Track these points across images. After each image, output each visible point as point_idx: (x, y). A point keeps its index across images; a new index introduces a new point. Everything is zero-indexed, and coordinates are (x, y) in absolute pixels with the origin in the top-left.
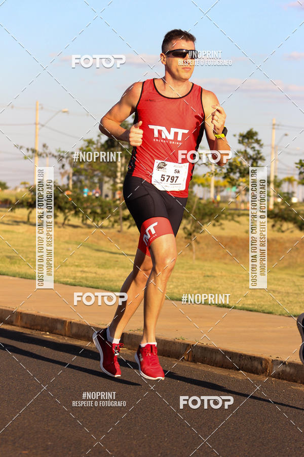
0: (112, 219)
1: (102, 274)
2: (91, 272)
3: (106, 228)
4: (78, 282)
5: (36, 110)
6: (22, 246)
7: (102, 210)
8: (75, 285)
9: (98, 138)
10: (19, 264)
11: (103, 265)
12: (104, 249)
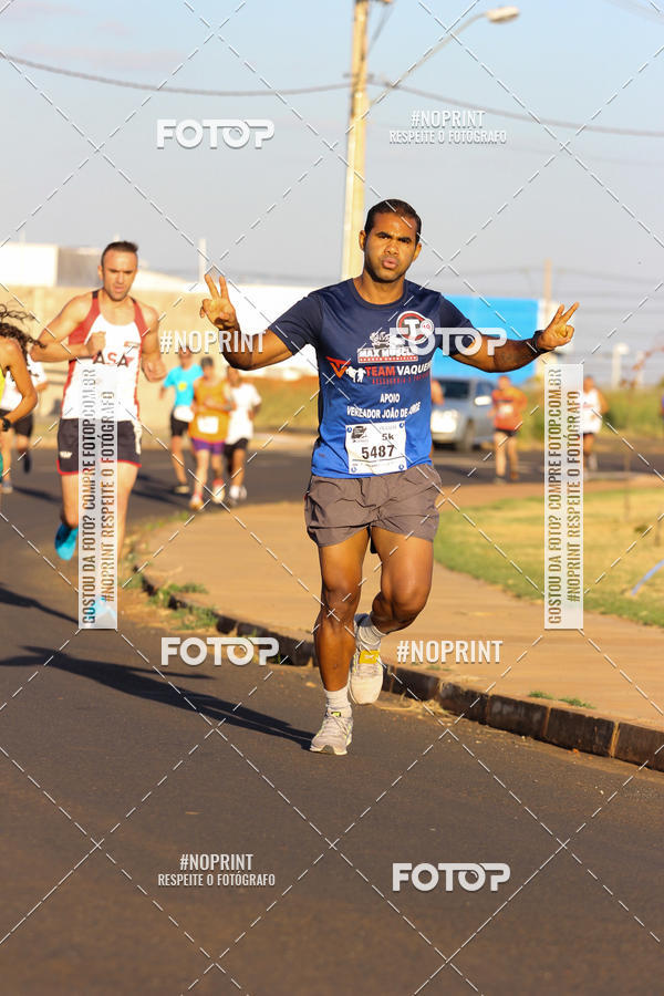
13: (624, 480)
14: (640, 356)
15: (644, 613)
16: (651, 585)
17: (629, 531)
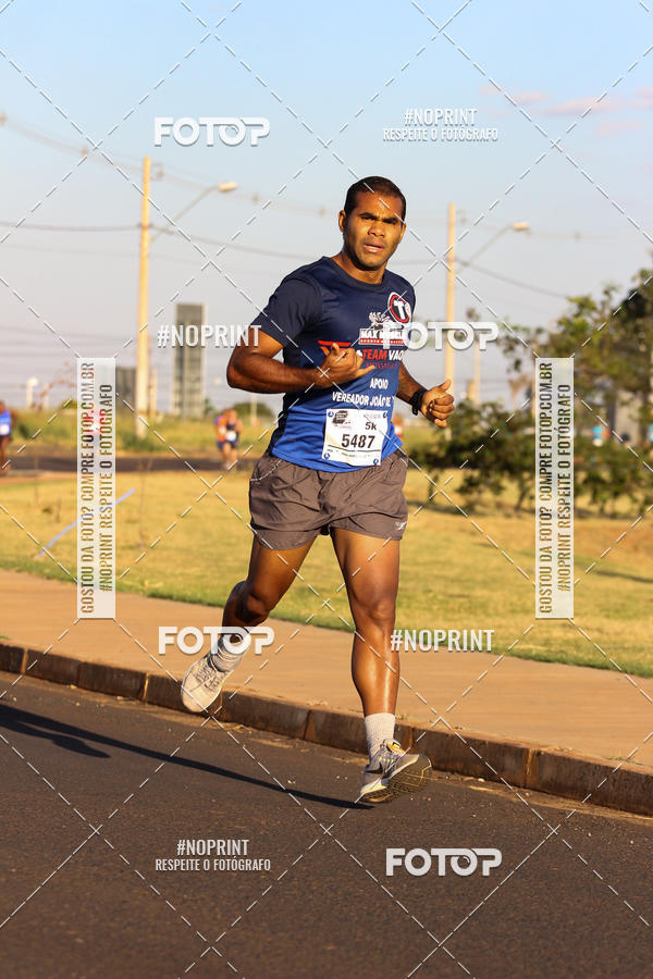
0: (640, 496)
1: (617, 634)
2: (587, 629)
3: (627, 517)
4: (557, 653)
5: (449, 225)
6: (417, 564)
7: (614, 472)
8: (548, 661)
9: (605, 298)
10: (408, 607)
11: (619, 612)
12: (619, 570)
13: (34, 476)
14: (46, 386)
15: (47, 571)
16: (53, 550)
17: (38, 512)
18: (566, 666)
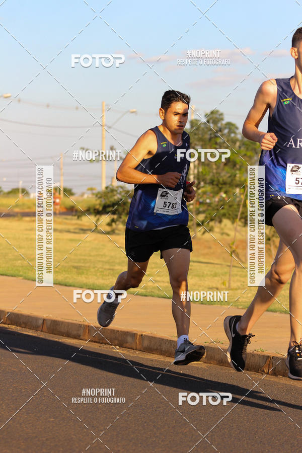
5: (103, 111)
6: (90, 256)
8: (146, 296)
18: (154, 298)
